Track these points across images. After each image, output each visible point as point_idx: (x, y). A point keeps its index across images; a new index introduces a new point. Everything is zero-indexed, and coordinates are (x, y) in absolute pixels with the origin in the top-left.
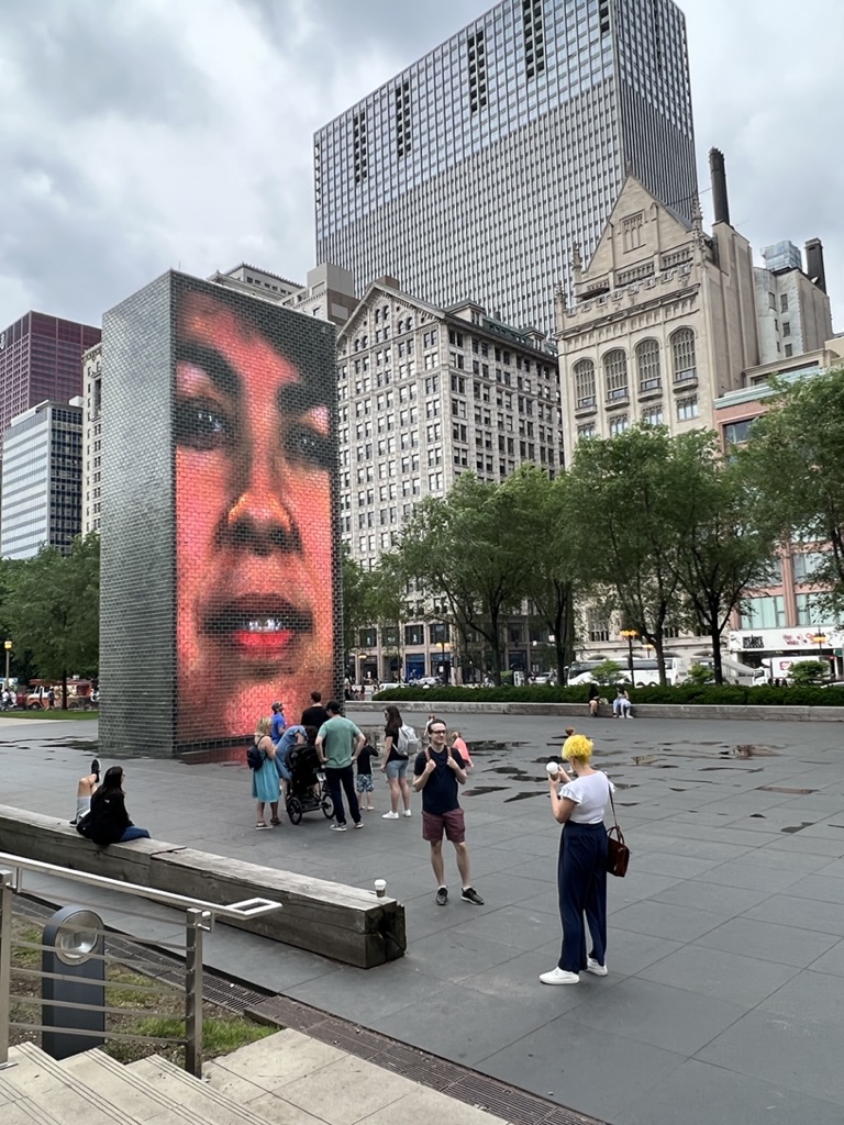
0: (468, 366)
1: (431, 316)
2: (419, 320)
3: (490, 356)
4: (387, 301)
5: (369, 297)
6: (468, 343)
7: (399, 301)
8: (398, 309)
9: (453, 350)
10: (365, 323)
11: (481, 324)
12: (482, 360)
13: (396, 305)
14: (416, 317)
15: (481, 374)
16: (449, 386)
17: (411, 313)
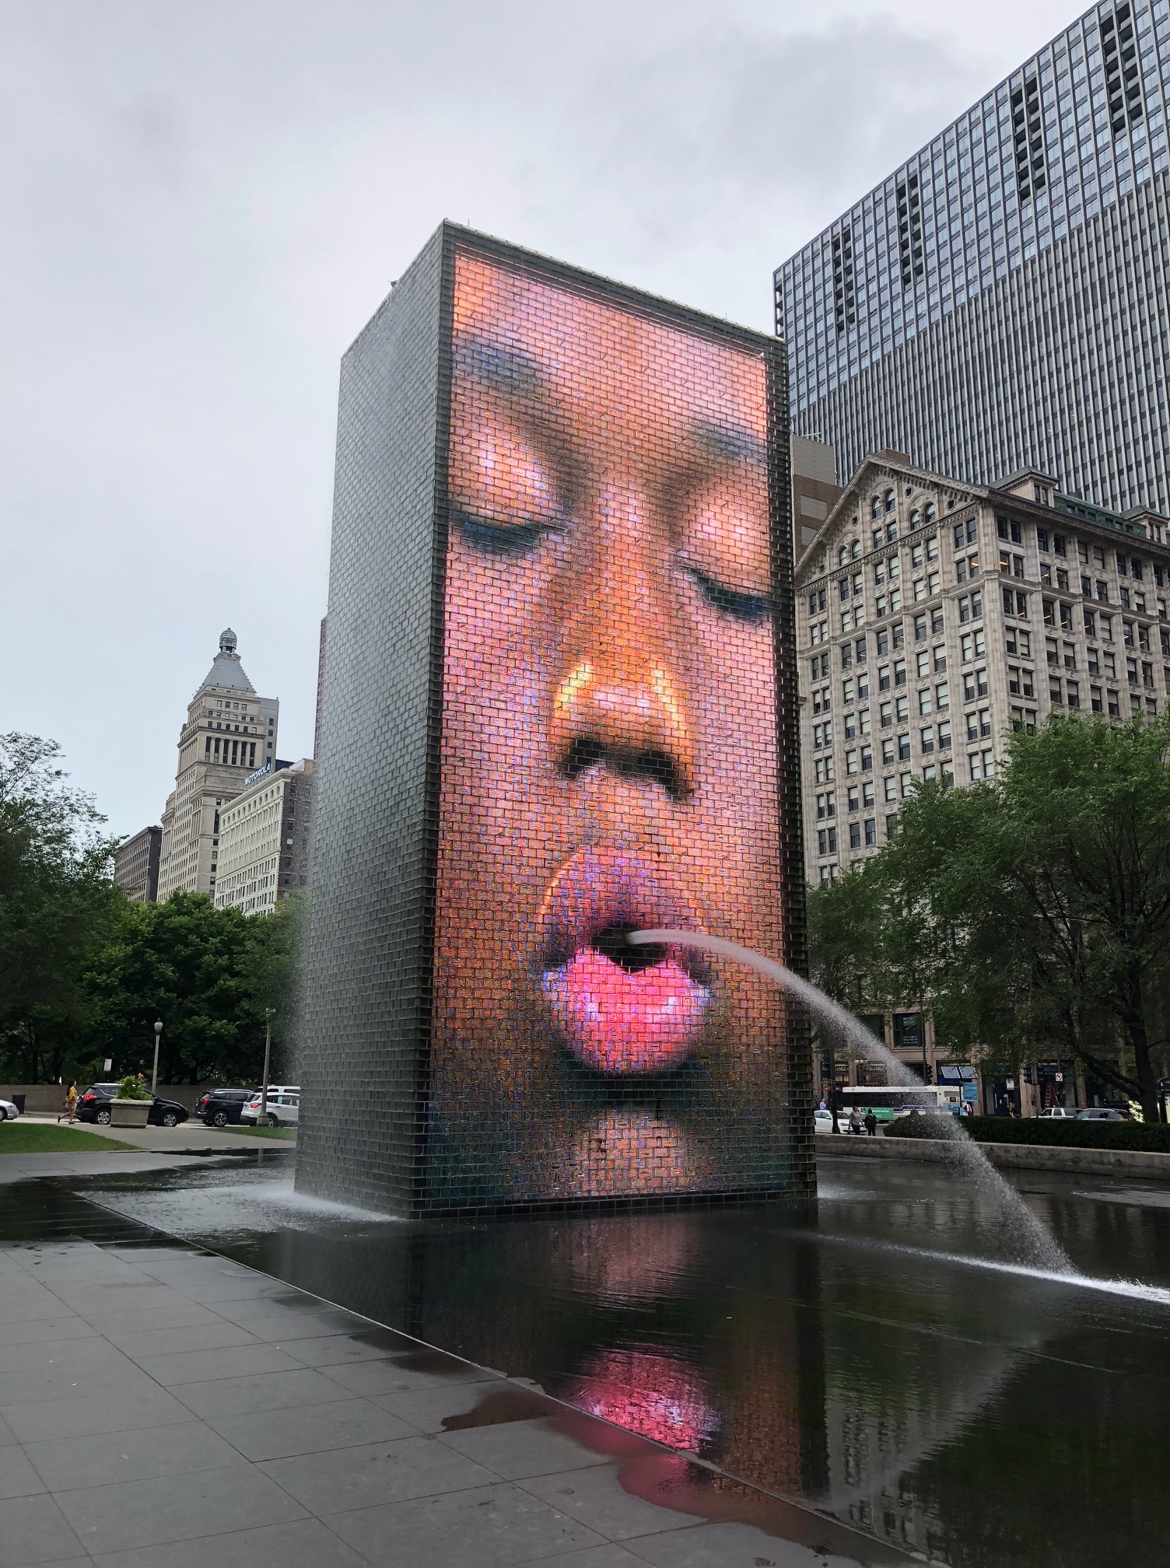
0: (1032, 572)
1: (965, 495)
2: (946, 504)
3: (1069, 555)
4: (892, 483)
5: (860, 479)
6: (1031, 537)
7: (910, 478)
8: (909, 491)
9: (1005, 547)
10: (855, 520)
11: (1052, 503)
12: (1055, 562)
13: (905, 486)
14: (940, 501)
15: (1056, 585)
16: (999, 605)
17: (932, 496)
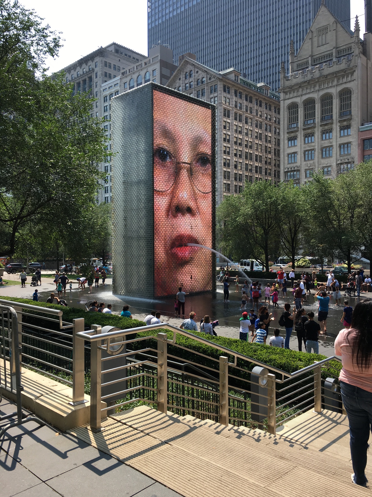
0: (232, 104)
1: (215, 76)
3: (243, 98)
4: (192, 68)
5: (182, 65)
6: (233, 92)
7: (198, 68)
8: (197, 72)
9: (225, 95)
10: (180, 79)
11: (239, 82)
12: (239, 101)
13: (196, 70)
14: (207, 77)
15: (238, 108)
16: (222, 114)
17: (204, 75)
